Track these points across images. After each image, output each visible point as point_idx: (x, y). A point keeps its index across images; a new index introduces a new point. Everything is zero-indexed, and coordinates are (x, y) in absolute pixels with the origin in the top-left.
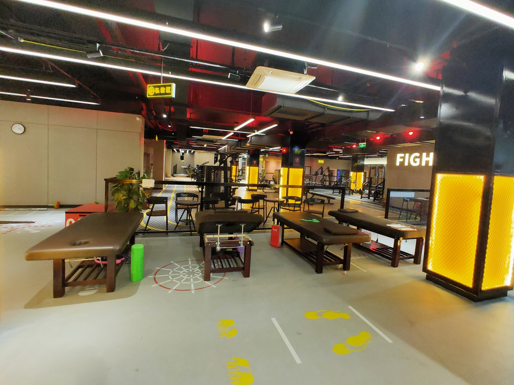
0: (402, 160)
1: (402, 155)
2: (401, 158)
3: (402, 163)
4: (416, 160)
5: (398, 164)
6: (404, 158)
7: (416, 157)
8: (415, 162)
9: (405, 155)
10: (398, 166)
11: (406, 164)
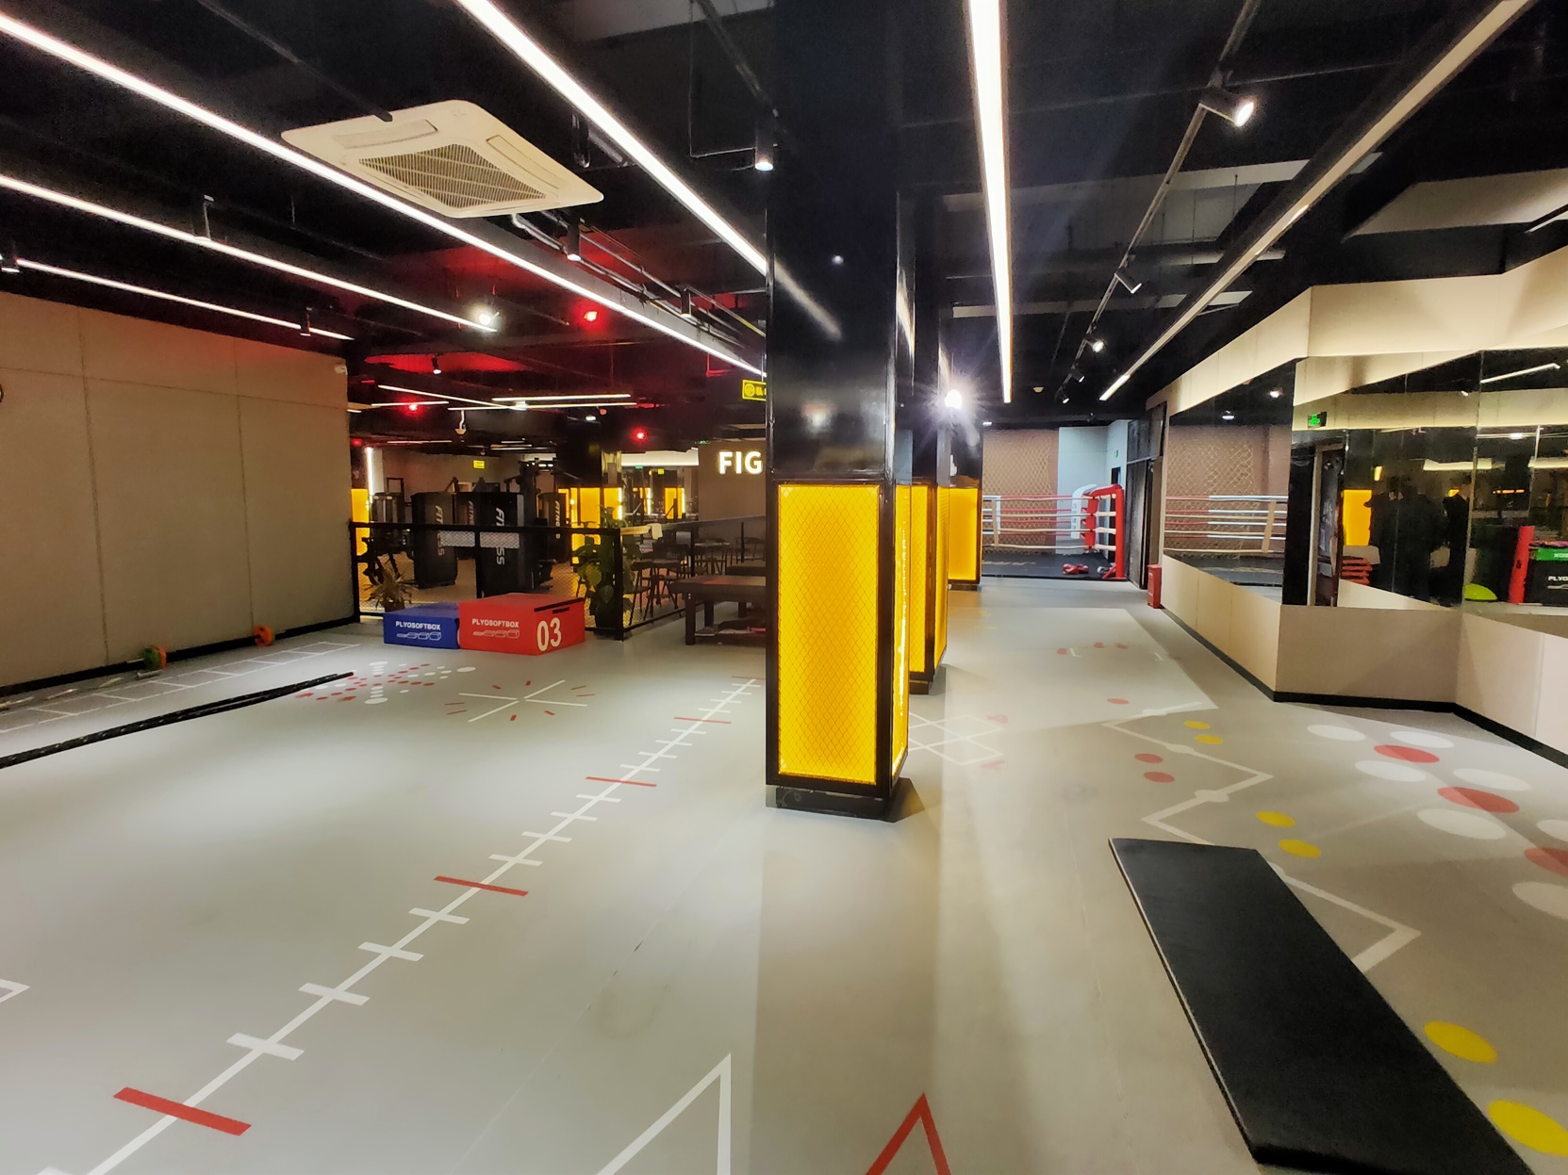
0: (729, 463)
1: (730, 454)
2: (727, 459)
3: (730, 469)
4: (756, 463)
5: (722, 471)
6: (733, 459)
7: (754, 459)
8: (754, 467)
9: (734, 455)
10: (723, 475)
11: (739, 471)
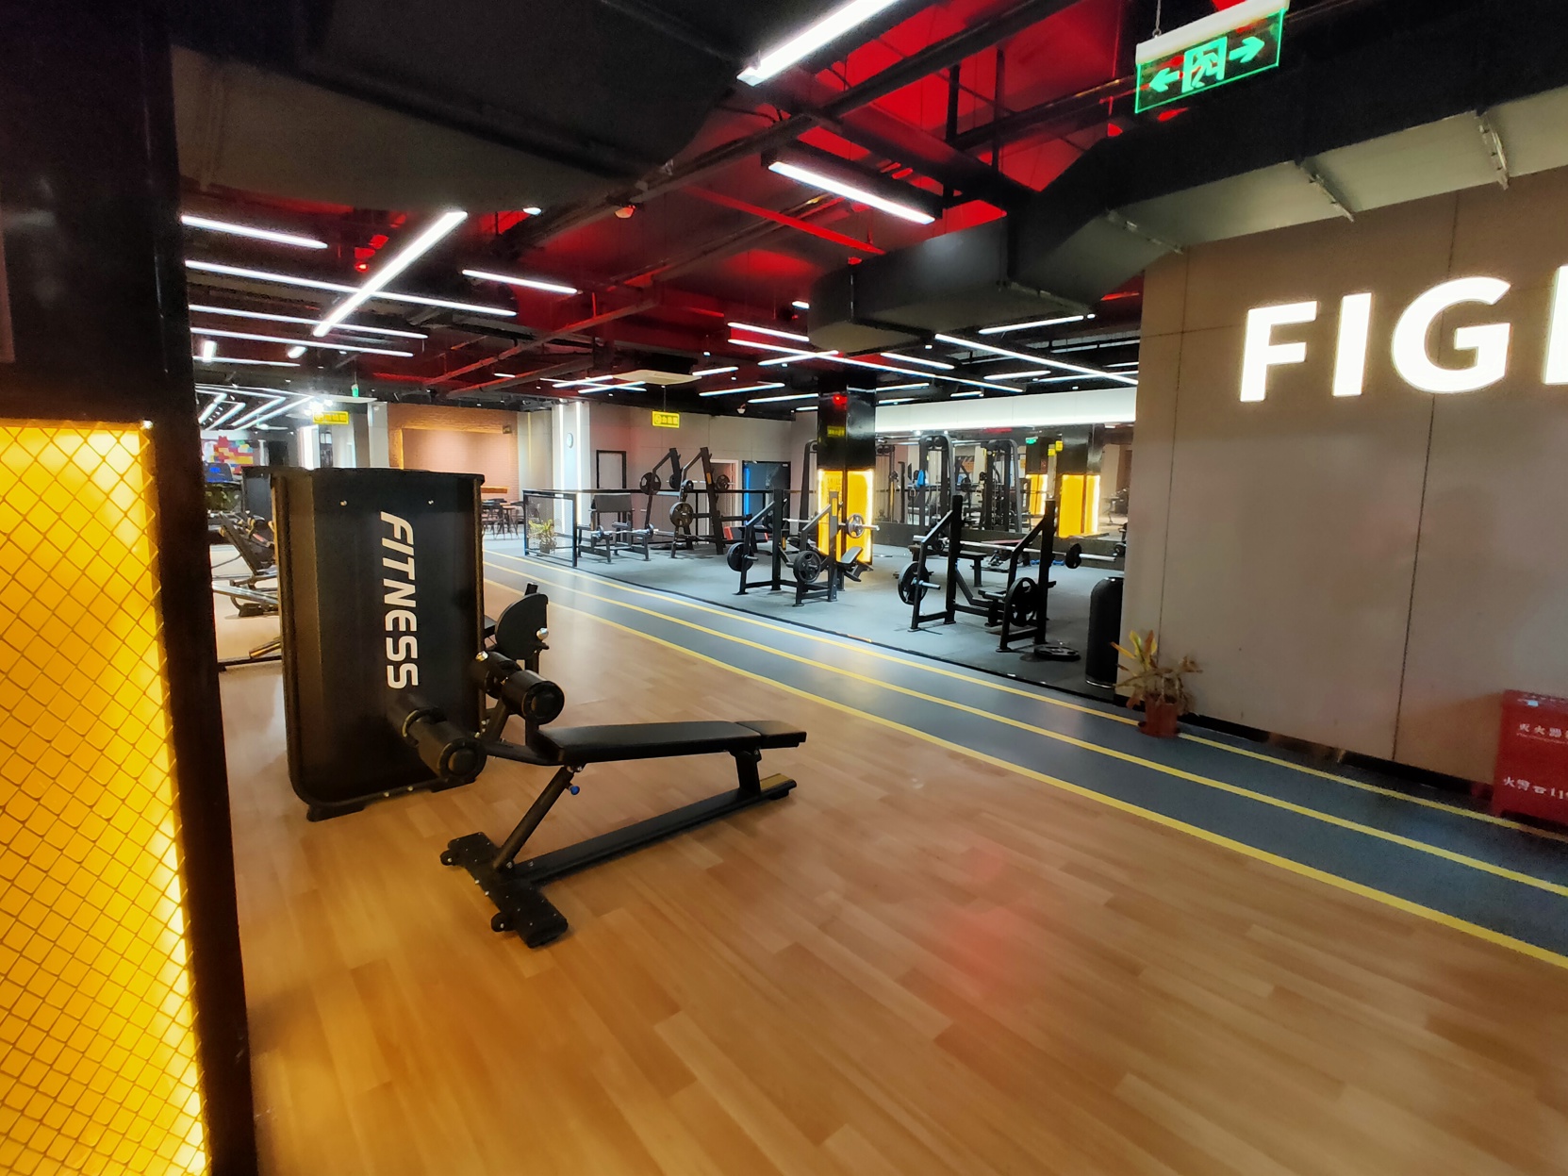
7: (1467, 314)
8: (1454, 358)
11: (1348, 382)
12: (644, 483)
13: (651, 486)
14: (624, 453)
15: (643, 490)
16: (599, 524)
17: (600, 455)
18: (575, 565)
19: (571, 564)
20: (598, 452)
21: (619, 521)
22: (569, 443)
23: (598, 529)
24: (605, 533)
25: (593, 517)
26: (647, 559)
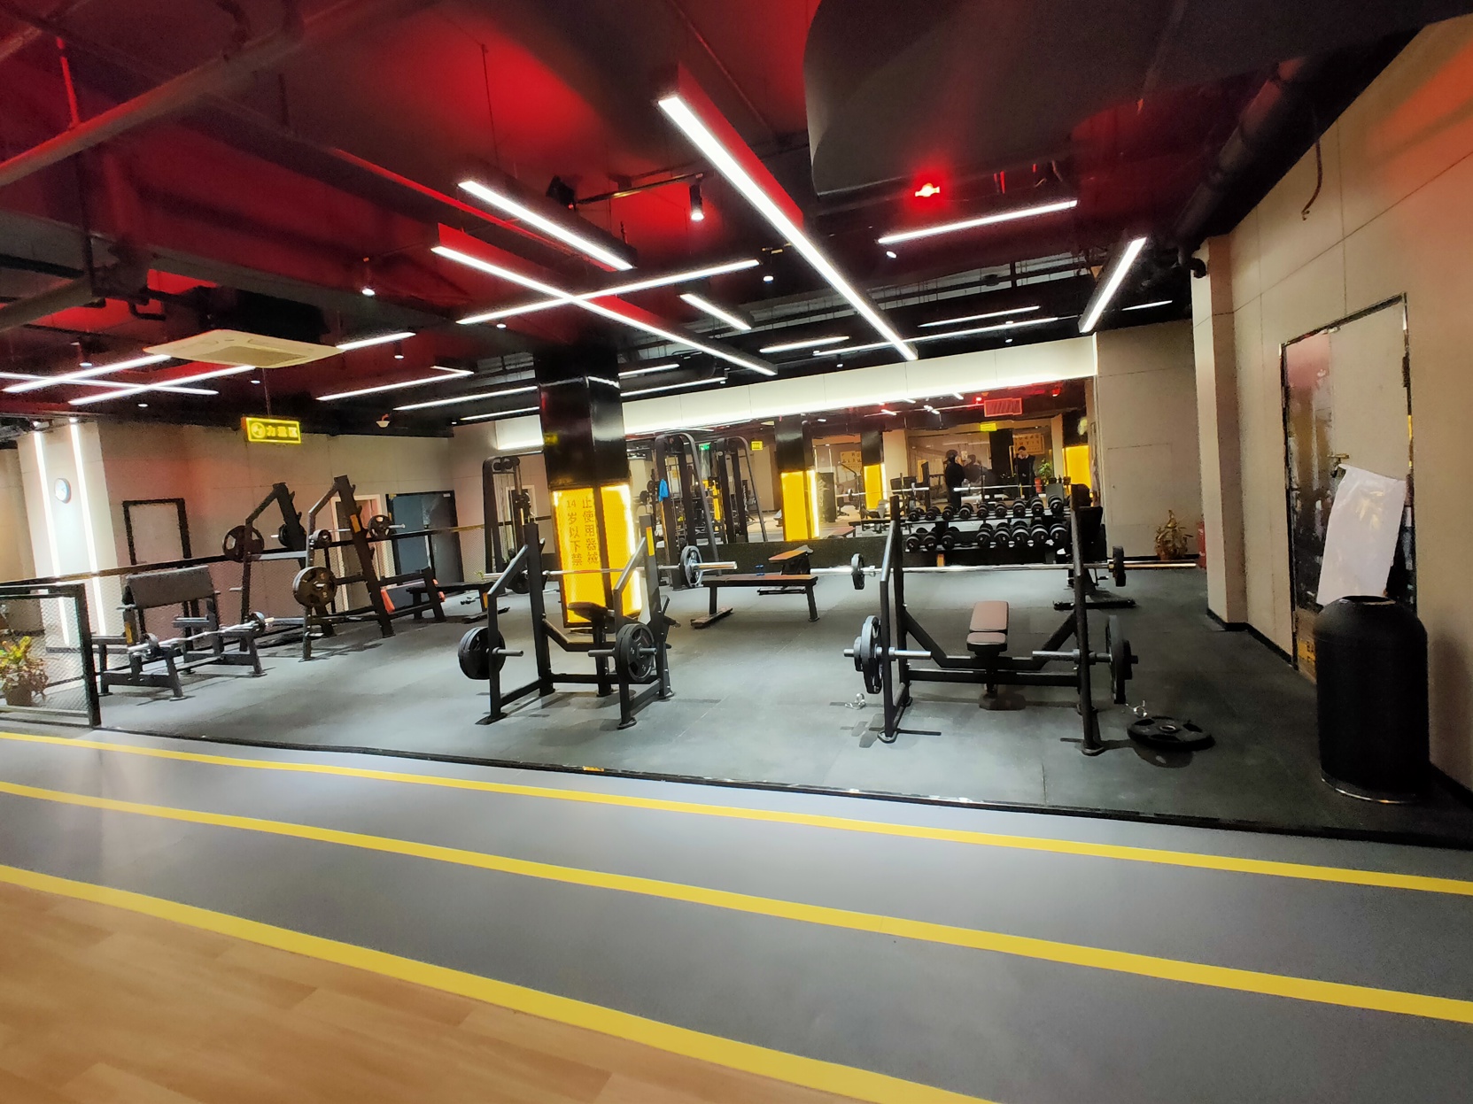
12: (232, 543)
13: (245, 546)
14: (180, 504)
15: (228, 556)
16: (144, 630)
17: (132, 509)
18: (96, 722)
19: (86, 722)
20: (126, 505)
21: (186, 615)
22: (62, 494)
23: (145, 638)
24: (162, 644)
25: (128, 616)
26: (258, 672)
